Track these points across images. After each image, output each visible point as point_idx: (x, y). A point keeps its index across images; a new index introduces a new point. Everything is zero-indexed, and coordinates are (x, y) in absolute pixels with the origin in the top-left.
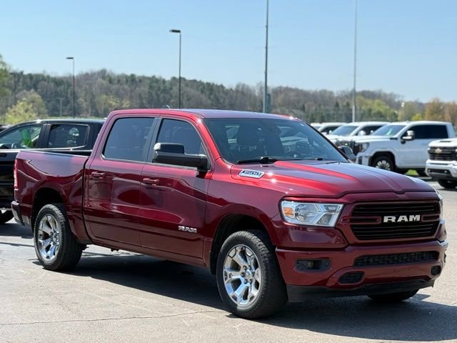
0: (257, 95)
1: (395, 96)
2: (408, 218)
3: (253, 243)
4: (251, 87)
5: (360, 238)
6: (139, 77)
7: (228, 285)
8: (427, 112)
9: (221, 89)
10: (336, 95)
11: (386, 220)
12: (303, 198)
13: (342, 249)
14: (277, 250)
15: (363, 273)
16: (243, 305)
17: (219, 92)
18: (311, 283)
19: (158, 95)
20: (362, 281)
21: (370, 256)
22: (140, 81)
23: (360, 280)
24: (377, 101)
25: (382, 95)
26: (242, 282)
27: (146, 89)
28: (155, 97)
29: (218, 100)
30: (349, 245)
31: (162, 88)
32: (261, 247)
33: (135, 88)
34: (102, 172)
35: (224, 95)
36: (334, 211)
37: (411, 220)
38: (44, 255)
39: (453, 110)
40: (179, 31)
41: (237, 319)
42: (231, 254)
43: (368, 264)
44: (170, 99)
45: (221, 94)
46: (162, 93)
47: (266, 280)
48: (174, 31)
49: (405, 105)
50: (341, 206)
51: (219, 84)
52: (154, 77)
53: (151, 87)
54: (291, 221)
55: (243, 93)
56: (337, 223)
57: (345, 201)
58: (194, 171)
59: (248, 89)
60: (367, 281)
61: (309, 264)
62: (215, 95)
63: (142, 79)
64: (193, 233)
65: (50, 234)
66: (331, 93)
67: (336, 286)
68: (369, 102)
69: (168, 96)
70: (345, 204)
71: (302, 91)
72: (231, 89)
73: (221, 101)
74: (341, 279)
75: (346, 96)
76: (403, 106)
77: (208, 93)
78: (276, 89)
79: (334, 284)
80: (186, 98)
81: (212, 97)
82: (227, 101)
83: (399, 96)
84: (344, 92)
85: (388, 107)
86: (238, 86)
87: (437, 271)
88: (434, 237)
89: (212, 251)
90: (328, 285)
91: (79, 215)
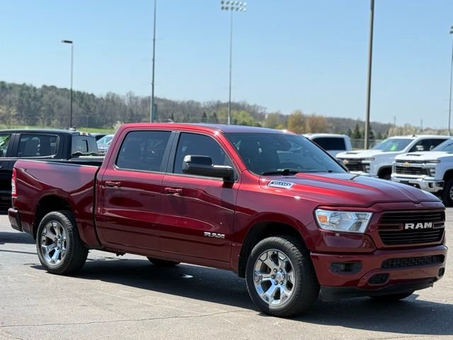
0: (127, 104)
1: (258, 107)
2: (423, 225)
3: (286, 248)
4: (121, 97)
5: (385, 243)
6: (9, 84)
7: (258, 287)
8: (290, 123)
9: (91, 97)
10: (202, 106)
11: (407, 227)
12: (335, 207)
13: (372, 253)
14: (311, 254)
15: (389, 274)
16: (274, 304)
17: (89, 101)
18: (341, 284)
19: (29, 103)
20: (387, 282)
21: (393, 260)
22: (11, 88)
23: (385, 280)
24: (242, 112)
25: (246, 106)
26: (273, 284)
27: (17, 97)
28: (26, 105)
29: (89, 108)
30: (377, 249)
31: (33, 95)
32: (295, 251)
33: (5, 95)
34: (116, 182)
35: (95, 104)
36: (364, 219)
37: (425, 227)
38: (48, 260)
39: (313, 122)
40: (71, 42)
41: (269, 317)
42: (263, 257)
43: (392, 266)
44: (40, 107)
45: (92, 102)
46: (32, 100)
47: (301, 281)
48: (66, 42)
49: (269, 116)
50: (370, 214)
51: (90, 93)
52: (24, 84)
53: (21, 95)
54: (325, 227)
55: (113, 102)
56: (367, 230)
57: (375, 210)
58: (220, 181)
59: (118, 98)
60: (392, 282)
61: (342, 267)
62: (86, 104)
63: (12, 87)
64: (220, 238)
65: (54, 240)
66: (198, 103)
67: (366, 286)
68: (235, 113)
69: (38, 104)
70: (374, 213)
71: (170, 101)
72: (102, 98)
73: (92, 109)
74: (370, 280)
75: (213, 107)
76: (266, 117)
77: (78, 101)
78: (146, 98)
79: (364, 284)
80: (56, 106)
81: (83, 105)
82: (98, 110)
83: (262, 108)
84: (210, 103)
85: (252, 118)
86: (108, 95)
87: (442, 272)
88: (440, 242)
89: (241, 255)
90: (359, 285)
91: (91, 222)
